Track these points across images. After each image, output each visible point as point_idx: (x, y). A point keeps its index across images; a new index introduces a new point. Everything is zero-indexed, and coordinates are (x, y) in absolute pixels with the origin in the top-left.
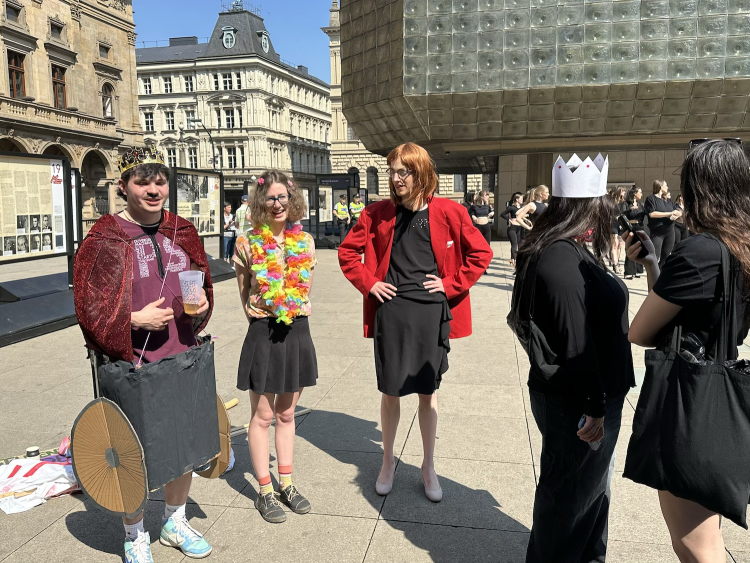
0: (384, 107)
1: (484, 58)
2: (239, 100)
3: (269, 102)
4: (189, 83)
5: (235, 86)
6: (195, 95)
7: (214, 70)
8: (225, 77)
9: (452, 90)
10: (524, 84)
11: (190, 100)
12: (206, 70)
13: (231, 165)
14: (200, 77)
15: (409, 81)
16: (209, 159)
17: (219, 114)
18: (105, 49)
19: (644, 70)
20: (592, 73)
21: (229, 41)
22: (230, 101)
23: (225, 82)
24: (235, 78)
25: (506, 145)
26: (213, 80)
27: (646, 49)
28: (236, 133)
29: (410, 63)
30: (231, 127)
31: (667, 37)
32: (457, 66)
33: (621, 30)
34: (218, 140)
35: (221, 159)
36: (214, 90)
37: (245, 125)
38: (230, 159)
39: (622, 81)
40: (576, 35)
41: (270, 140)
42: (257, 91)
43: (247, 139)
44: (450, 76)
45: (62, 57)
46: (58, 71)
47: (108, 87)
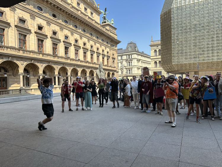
0: (169, 65)
1: (185, 58)
2: (131, 60)
3: (137, 60)
4: (122, 58)
5: (131, 58)
6: (123, 60)
7: (127, 55)
8: (129, 56)
9: (180, 63)
10: (192, 62)
11: (122, 61)
12: (125, 55)
14: (124, 56)
15: (173, 62)
17: (127, 63)
18: (113, 55)
19: (213, 59)
20: (204, 60)
21: (130, 49)
22: (129, 61)
23: (129, 57)
24: (131, 56)
25: (190, 71)
26: (126, 57)
27: (213, 56)
28: (131, 67)
29: (173, 59)
30: (129, 66)
31: (216, 54)
32: (181, 59)
33: (208, 54)
34: (127, 68)
35: (127, 72)
36: (126, 59)
37: (132, 65)
38: (129, 72)
39: (209, 61)
40: (201, 54)
41: (137, 68)
42: (135, 58)
43: (133, 68)
44: (180, 61)
45: (108, 57)
46: (108, 59)
47: (114, 61)
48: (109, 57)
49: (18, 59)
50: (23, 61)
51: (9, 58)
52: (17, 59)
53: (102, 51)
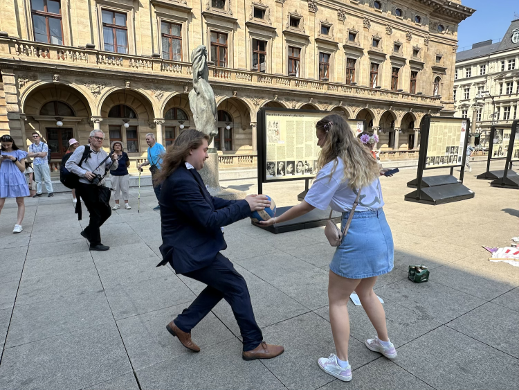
2: (518, 75)
4: (483, 70)
5: (517, 67)
6: (486, 76)
7: (502, 59)
8: (510, 61)
11: (483, 79)
12: (497, 59)
13: (505, 118)
14: (492, 64)
16: (490, 115)
17: (501, 86)
18: (439, 58)
21: (517, 38)
22: (511, 77)
23: (510, 65)
24: (518, 61)
26: (501, 65)
28: (513, 97)
30: (509, 93)
34: (498, 103)
35: (499, 114)
36: (500, 71)
38: (505, 114)
45: (417, 67)
46: (414, 74)
47: (438, 79)
48: (422, 64)
49: (81, 78)
50: (96, 83)
51: (52, 77)
52: (78, 78)
53: (393, 47)
